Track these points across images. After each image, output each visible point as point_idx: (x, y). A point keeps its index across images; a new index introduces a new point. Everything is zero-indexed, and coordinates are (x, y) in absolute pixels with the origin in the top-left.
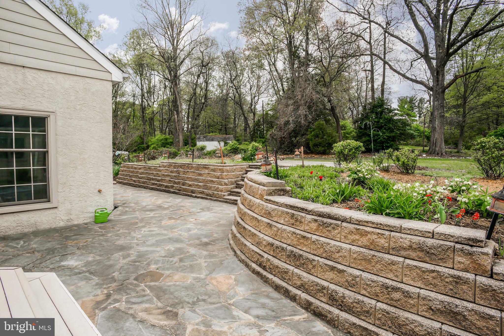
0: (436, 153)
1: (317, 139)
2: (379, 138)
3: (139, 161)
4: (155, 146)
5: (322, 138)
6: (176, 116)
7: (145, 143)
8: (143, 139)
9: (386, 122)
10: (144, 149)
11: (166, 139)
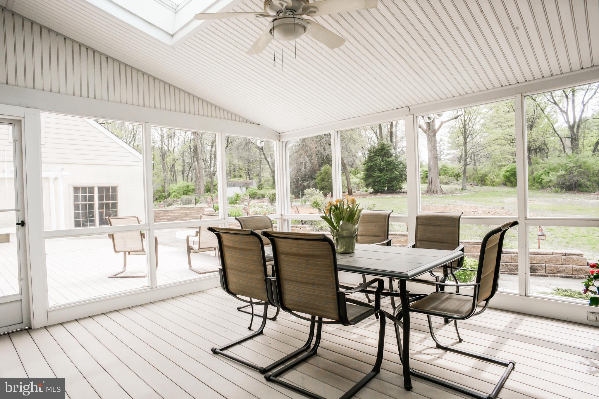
0: (432, 191)
1: (323, 183)
2: (382, 180)
3: (160, 207)
4: (176, 194)
5: (328, 181)
6: (196, 163)
7: (166, 191)
8: (164, 187)
9: (387, 164)
10: (165, 197)
11: (188, 187)
